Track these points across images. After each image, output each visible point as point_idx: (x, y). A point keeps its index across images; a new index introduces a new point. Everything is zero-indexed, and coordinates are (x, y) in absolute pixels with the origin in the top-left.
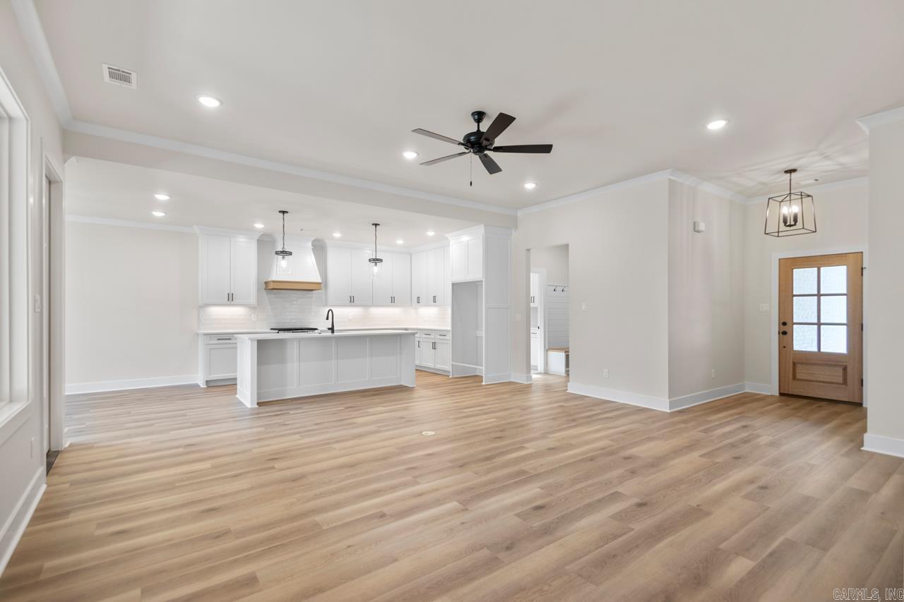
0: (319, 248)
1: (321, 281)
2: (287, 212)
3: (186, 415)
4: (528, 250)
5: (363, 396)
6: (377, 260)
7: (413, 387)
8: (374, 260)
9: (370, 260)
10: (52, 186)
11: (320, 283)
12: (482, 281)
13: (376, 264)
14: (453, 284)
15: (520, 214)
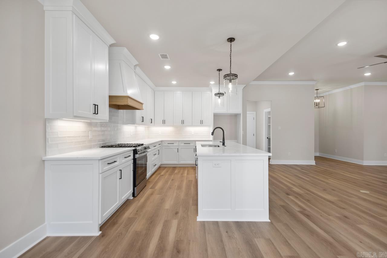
6: (221, 94)
8: (218, 94)
9: (215, 95)
12: (240, 114)
13: (219, 97)
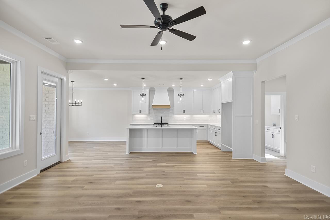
0: (171, 91)
1: (170, 104)
2: (144, 79)
3: (107, 154)
4: (263, 82)
5: (167, 156)
7: (196, 154)
8: (180, 95)
10: (62, 80)
11: (170, 105)
14: (222, 104)
15: (258, 61)
